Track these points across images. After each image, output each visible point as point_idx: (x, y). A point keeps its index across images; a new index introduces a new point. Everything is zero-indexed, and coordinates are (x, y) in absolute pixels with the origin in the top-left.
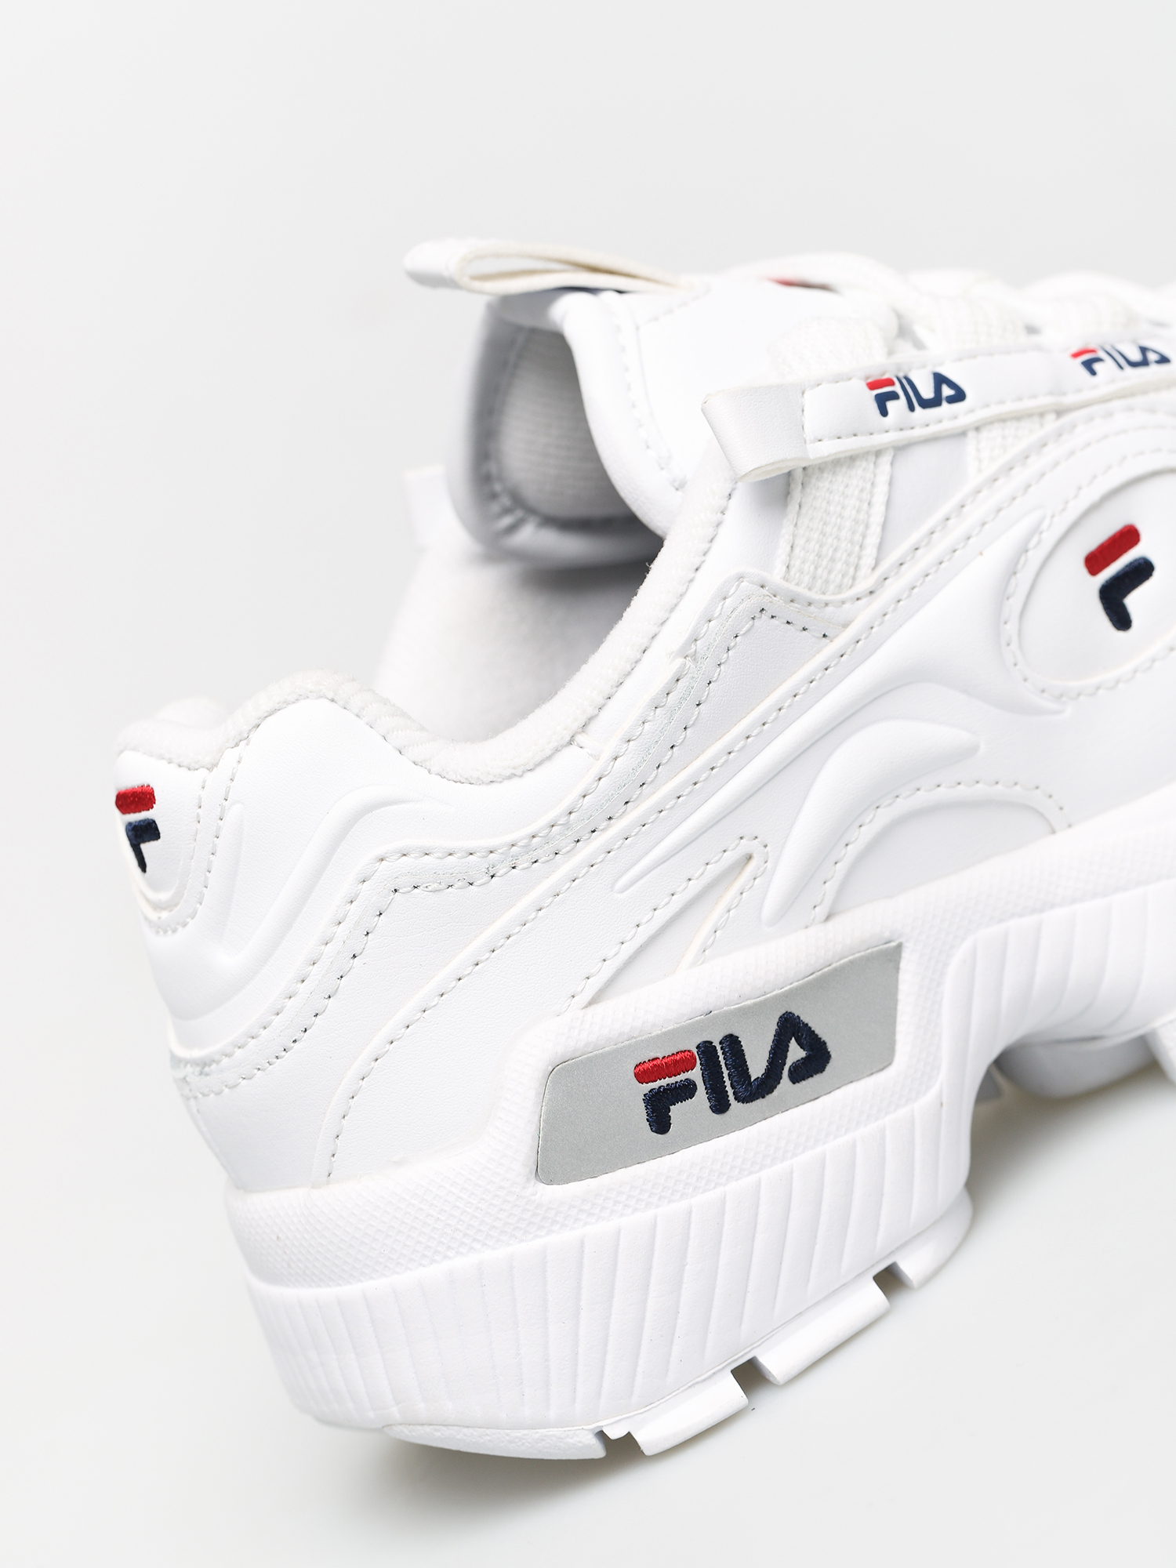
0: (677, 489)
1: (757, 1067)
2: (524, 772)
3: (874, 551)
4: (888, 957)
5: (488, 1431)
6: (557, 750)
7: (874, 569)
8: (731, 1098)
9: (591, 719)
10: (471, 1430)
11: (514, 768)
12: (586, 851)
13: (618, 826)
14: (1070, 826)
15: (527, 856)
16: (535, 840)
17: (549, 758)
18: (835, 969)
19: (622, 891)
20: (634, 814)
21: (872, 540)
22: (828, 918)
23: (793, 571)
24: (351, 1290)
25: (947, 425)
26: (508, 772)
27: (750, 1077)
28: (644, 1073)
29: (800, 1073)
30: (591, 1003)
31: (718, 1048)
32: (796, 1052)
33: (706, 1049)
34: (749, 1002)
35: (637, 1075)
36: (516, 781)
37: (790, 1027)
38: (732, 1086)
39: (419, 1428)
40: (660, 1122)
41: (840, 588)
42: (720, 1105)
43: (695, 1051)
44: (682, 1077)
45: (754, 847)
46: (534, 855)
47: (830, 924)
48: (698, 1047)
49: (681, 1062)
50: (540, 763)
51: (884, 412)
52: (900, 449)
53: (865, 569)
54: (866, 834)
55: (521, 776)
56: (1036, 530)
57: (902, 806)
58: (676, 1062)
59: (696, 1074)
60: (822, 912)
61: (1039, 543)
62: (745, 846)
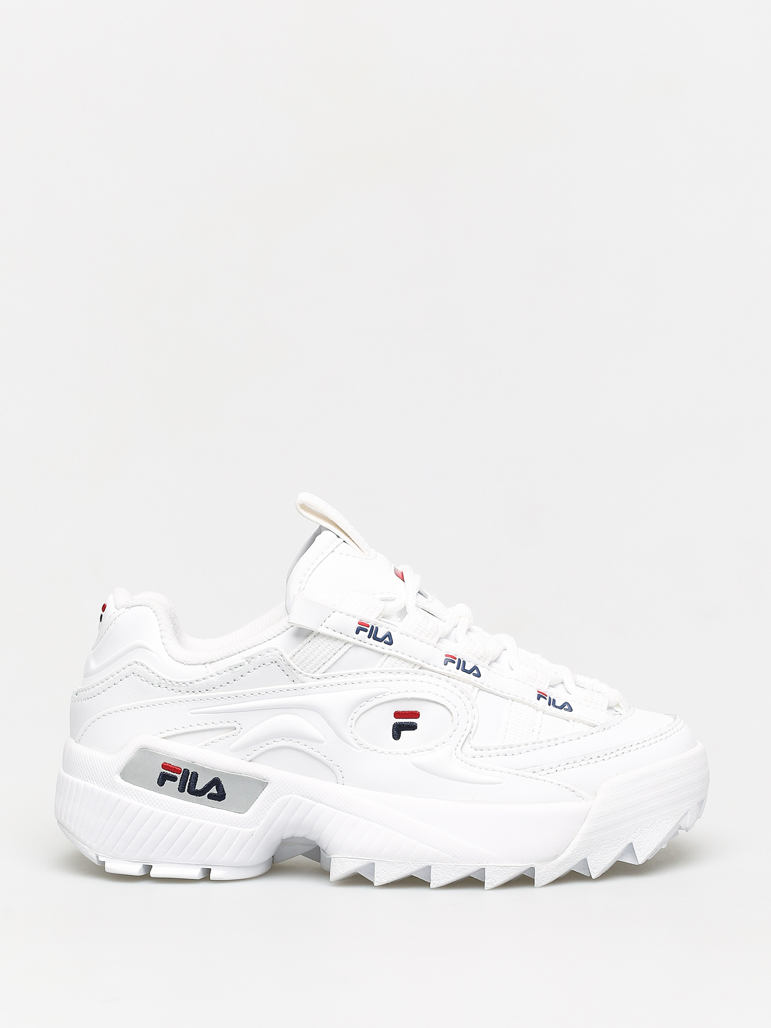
0: (288, 623)
1: (199, 786)
2: (187, 664)
3: (327, 668)
4: (263, 784)
6: (199, 664)
7: (323, 673)
8: (186, 790)
9: (213, 661)
11: (185, 661)
12: (187, 696)
13: (200, 695)
14: (343, 784)
15: (171, 687)
17: (196, 664)
18: (242, 776)
19: (191, 713)
20: (207, 694)
21: (328, 665)
22: (250, 761)
23: (295, 657)
24: (70, 777)
25: (378, 649)
27: (195, 788)
28: (165, 766)
29: (211, 797)
30: (164, 738)
31: (190, 773)
32: (214, 790)
33: (186, 772)
35: (162, 765)
36: (183, 665)
37: (216, 782)
38: (188, 787)
40: (161, 782)
41: (309, 672)
42: (181, 789)
43: (183, 770)
44: (175, 774)
45: (238, 727)
46: (173, 688)
47: (250, 763)
48: (185, 769)
49: (177, 770)
51: (357, 632)
52: (356, 646)
53: (320, 671)
54: (274, 745)
55: (185, 665)
56: (384, 694)
57: (290, 744)
58: (175, 769)
59: (179, 776)
60: (249, 758)
61: (382, 697)
62: (235, 725)
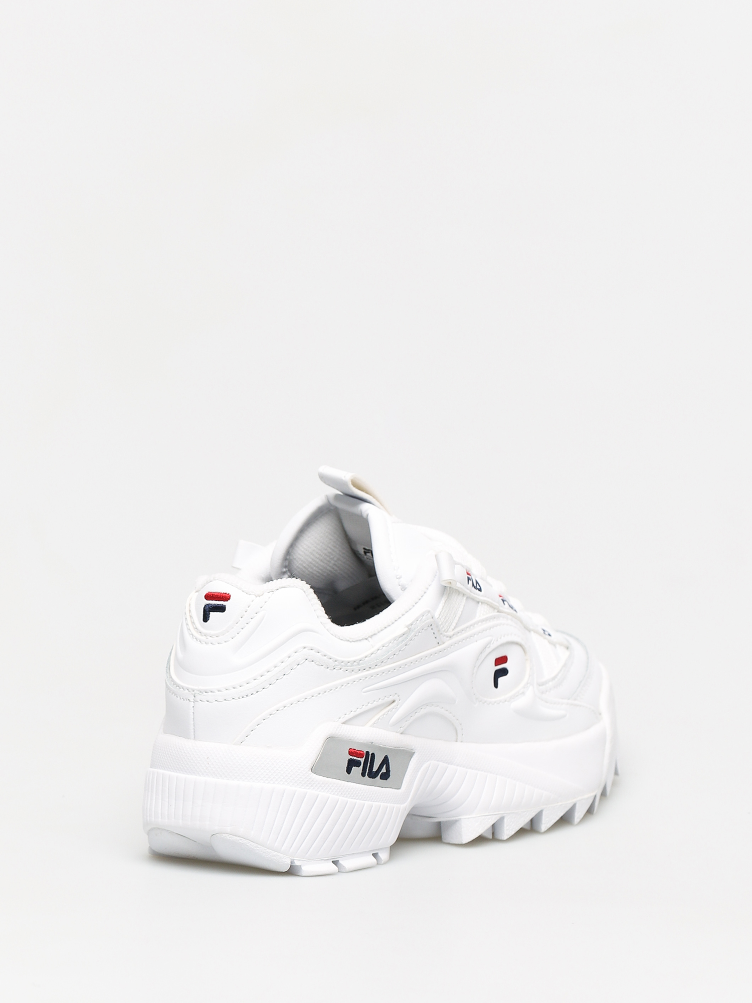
1: (375, 768)
3: (455, 624)
4: (410, 754)
5: (259, 846)
6: (362, 639)
7: (453, 630)
8: (366, 773)
9: (375, 634)
10: (254, 843)
11: (350, 638)
12: (360, 674)
13: (371, 671)
14: (462, 742)
15: (345, 667)
16: (349, 664)
18: (400, 750)
19: (364, 692)
20: (376, 670)
21: (456, 620)
22: (402, 733)
25: (478, 597)
26: (348, 639)
27: (372, 770)
28: (350, 752)
29: (382, 777)
30: (344, 723)
31: (370, 756)
32: (384, 770)
33: (368, 754)
34: (382, 746)
37: (386, 761)
38: (368, 770)
39: (235, 837)
40: (349, 771)
42: (364, 774)
43: (365, 753)
44: (359, 759)
45: (396, 699)
46: (347, 668)
47: (403, 735)
50: (357, 641)
51: (468, 583)
52: (470, 597)
53: (450, 630)
54: (423, 712)
55: (351, 642)
57: (433, 709)
58: (359, 753)
59: (362, 760)
61: (489, 647)
62: (395, 697)
